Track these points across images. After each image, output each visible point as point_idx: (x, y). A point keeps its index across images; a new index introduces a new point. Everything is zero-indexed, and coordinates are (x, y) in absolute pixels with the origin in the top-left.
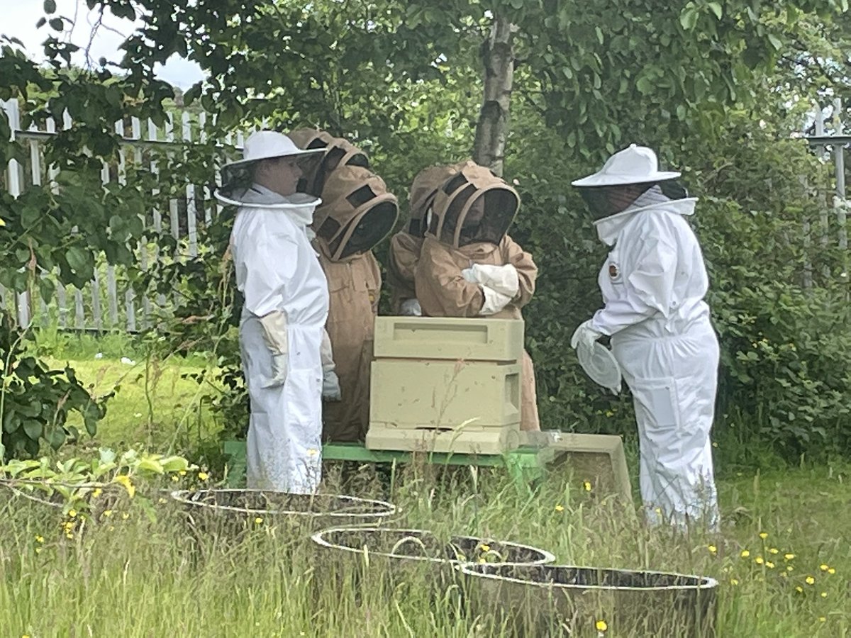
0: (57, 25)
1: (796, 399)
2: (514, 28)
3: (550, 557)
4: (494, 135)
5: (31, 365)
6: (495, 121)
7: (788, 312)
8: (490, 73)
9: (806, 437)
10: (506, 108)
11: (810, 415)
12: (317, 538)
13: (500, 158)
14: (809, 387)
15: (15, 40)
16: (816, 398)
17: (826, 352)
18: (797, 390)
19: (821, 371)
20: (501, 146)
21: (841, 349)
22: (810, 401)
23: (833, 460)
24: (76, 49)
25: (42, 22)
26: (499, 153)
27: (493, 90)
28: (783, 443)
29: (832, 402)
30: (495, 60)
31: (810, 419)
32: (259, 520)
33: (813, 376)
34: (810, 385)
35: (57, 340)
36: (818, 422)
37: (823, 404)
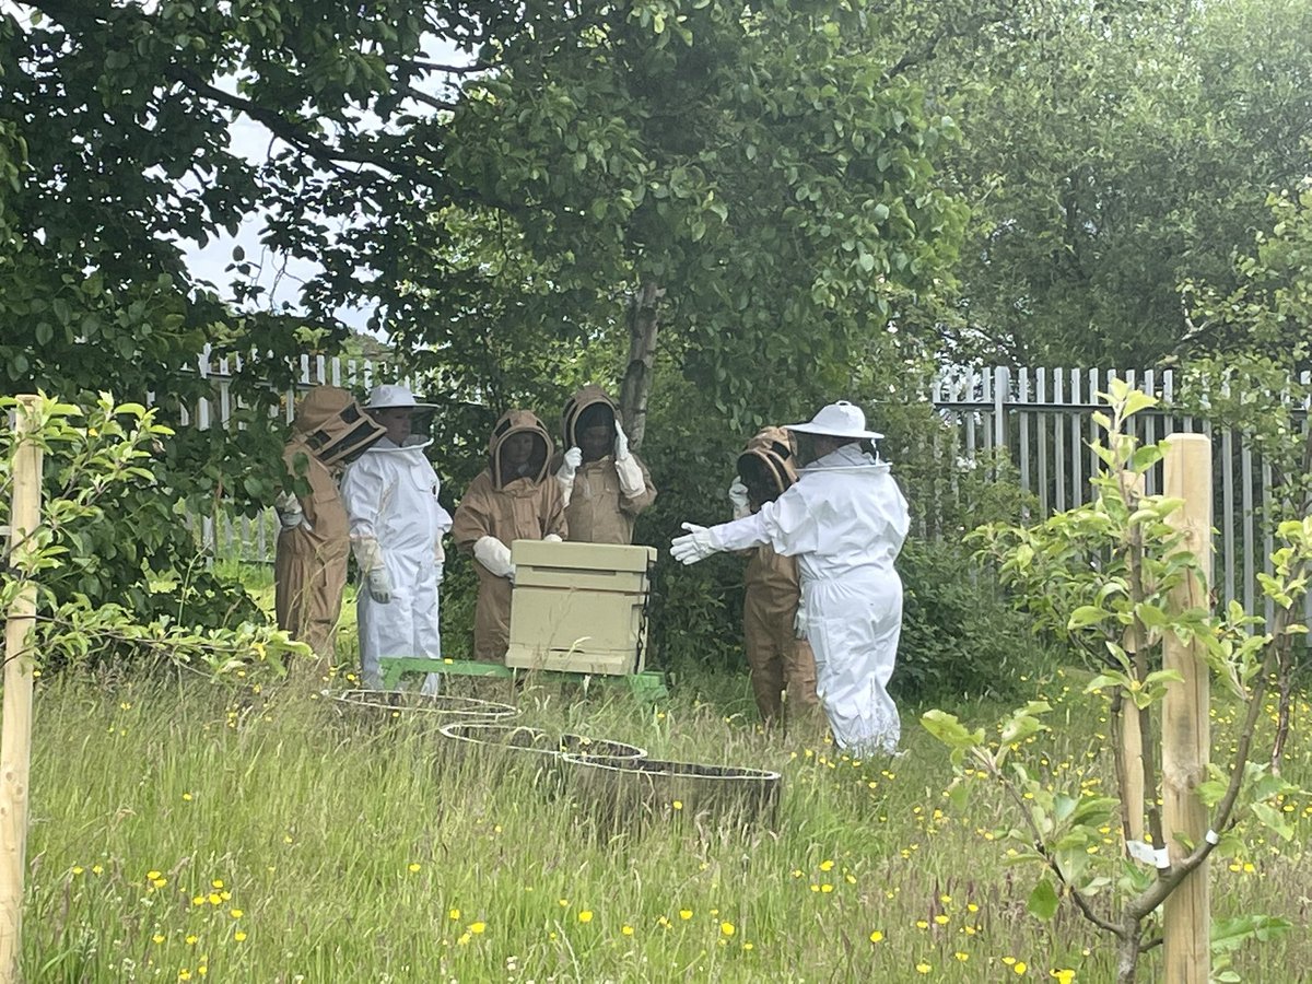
0: (245, 270)
1: (915, 642)
2: (660, 293)
3: (644, 753)
4: (638, 390)
5: (208, 580)
6: (640, 378)
7: (910, 561)
8: (636, 335)
9: (922, 677)
10: (650, 367)
11: (926, 657)
12: (444, 731)
13: (643, 411)
14: (927, 631)
15: (207, 284)
16: (934, 642)
17: (945, 600)
18: (917, 635)
19: (939, 617)
20: (644, 400)
21: (959, 598)
22: (927, 644)
23: (947, 700)
24: (261, 290)
25: (231, 267)
26: (642, 407)
27: (638, 351)
28: (901, 682)
29: (948, 647)
30: (641, 323)
31: (926, 660)
32: (396, 715)
33: (930, 621)
34: (929, 630)
35: (239, 572)
36: (933, 663)
37: (939, 647)
